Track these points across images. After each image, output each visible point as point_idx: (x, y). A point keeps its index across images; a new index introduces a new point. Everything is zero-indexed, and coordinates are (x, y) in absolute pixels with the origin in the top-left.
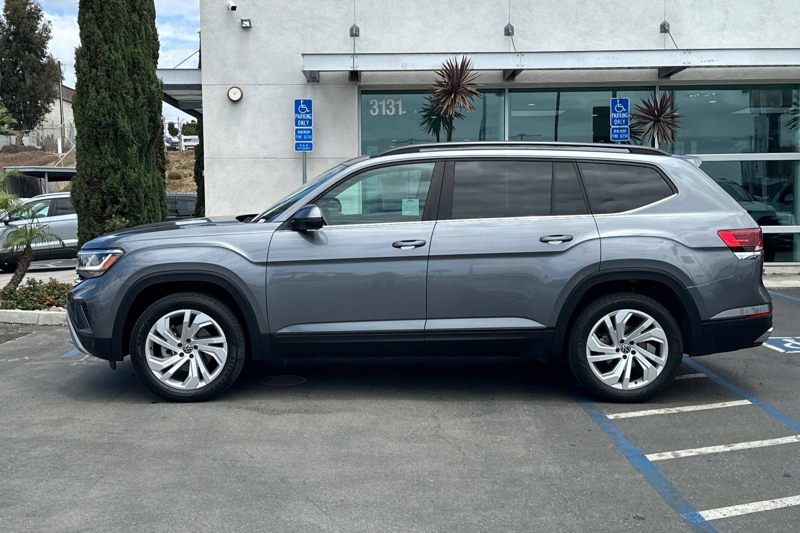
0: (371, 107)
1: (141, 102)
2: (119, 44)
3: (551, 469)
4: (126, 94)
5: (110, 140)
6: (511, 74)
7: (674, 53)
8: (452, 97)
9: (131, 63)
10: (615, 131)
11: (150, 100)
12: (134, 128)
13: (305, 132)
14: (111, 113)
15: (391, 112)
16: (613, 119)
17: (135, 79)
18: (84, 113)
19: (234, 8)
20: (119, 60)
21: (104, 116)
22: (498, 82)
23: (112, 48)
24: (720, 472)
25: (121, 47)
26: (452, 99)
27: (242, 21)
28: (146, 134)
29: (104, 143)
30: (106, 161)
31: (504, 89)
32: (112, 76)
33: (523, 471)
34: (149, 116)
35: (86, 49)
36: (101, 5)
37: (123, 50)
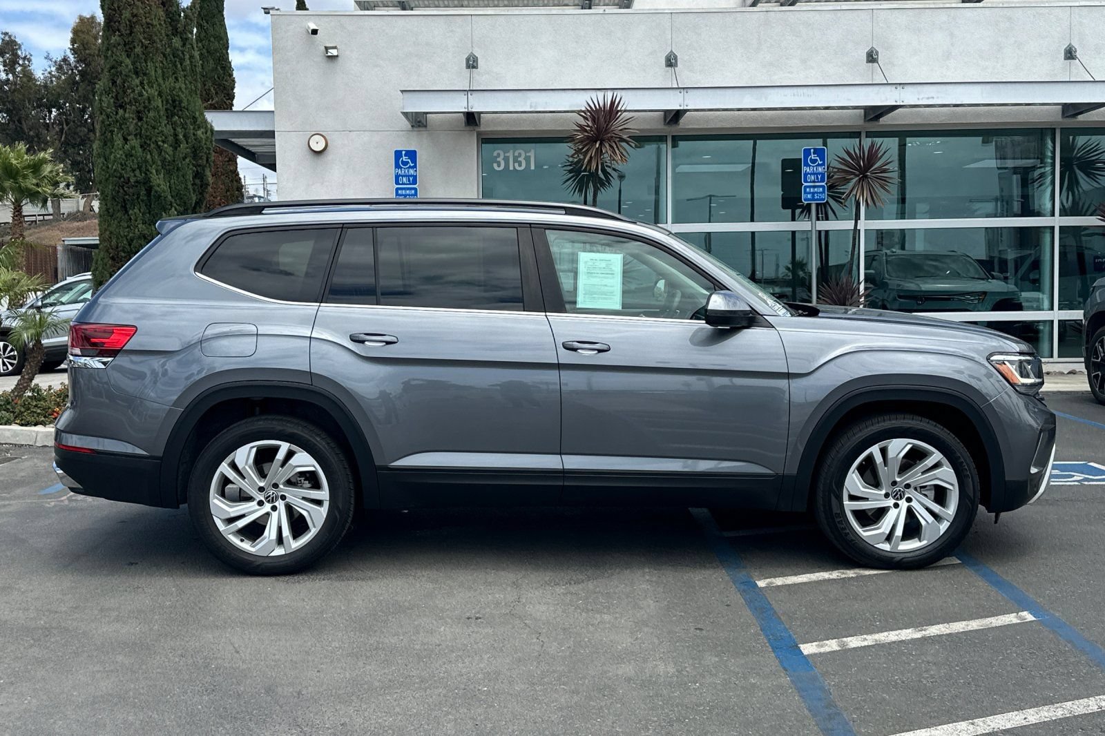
0: (495, 160)
1: (182, 153)
2: (154, 78)
3: (661, 668)
4: (163, 142)
5: (141, 203)
6: (674, 116)
7: (883, 89)
8: (597, 146)
9: (170, 102)
10: (808, 190)
11: (195, 150)
12: (173, 186)
13: (408, 192)
14: (142, 167)
15: (520, 166)
16: (806, 174)
17: (175, 122)
18: (108, 167)
19: (315, 32)
20: (153, 98)
21: (134, 171)
22: (658, 126)
23: (145, 82)
24: (902, 673)
25: (157, 80)
26: (597, 149)
27: (327, 49)
28: (190, 194)
29: (134, 206)
30: (137, 230)
31: (666, 136)
32: (144, 119)
33: (620, 672)
34: (194, 171)
35: (111, 84)
36: (131, 26)
37: (159, 85)
